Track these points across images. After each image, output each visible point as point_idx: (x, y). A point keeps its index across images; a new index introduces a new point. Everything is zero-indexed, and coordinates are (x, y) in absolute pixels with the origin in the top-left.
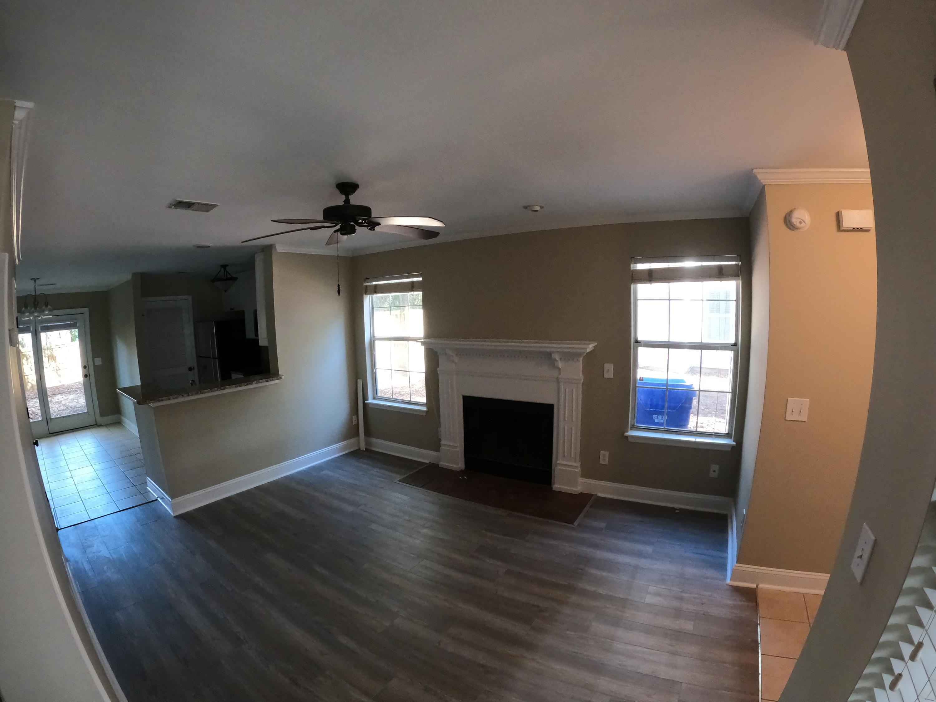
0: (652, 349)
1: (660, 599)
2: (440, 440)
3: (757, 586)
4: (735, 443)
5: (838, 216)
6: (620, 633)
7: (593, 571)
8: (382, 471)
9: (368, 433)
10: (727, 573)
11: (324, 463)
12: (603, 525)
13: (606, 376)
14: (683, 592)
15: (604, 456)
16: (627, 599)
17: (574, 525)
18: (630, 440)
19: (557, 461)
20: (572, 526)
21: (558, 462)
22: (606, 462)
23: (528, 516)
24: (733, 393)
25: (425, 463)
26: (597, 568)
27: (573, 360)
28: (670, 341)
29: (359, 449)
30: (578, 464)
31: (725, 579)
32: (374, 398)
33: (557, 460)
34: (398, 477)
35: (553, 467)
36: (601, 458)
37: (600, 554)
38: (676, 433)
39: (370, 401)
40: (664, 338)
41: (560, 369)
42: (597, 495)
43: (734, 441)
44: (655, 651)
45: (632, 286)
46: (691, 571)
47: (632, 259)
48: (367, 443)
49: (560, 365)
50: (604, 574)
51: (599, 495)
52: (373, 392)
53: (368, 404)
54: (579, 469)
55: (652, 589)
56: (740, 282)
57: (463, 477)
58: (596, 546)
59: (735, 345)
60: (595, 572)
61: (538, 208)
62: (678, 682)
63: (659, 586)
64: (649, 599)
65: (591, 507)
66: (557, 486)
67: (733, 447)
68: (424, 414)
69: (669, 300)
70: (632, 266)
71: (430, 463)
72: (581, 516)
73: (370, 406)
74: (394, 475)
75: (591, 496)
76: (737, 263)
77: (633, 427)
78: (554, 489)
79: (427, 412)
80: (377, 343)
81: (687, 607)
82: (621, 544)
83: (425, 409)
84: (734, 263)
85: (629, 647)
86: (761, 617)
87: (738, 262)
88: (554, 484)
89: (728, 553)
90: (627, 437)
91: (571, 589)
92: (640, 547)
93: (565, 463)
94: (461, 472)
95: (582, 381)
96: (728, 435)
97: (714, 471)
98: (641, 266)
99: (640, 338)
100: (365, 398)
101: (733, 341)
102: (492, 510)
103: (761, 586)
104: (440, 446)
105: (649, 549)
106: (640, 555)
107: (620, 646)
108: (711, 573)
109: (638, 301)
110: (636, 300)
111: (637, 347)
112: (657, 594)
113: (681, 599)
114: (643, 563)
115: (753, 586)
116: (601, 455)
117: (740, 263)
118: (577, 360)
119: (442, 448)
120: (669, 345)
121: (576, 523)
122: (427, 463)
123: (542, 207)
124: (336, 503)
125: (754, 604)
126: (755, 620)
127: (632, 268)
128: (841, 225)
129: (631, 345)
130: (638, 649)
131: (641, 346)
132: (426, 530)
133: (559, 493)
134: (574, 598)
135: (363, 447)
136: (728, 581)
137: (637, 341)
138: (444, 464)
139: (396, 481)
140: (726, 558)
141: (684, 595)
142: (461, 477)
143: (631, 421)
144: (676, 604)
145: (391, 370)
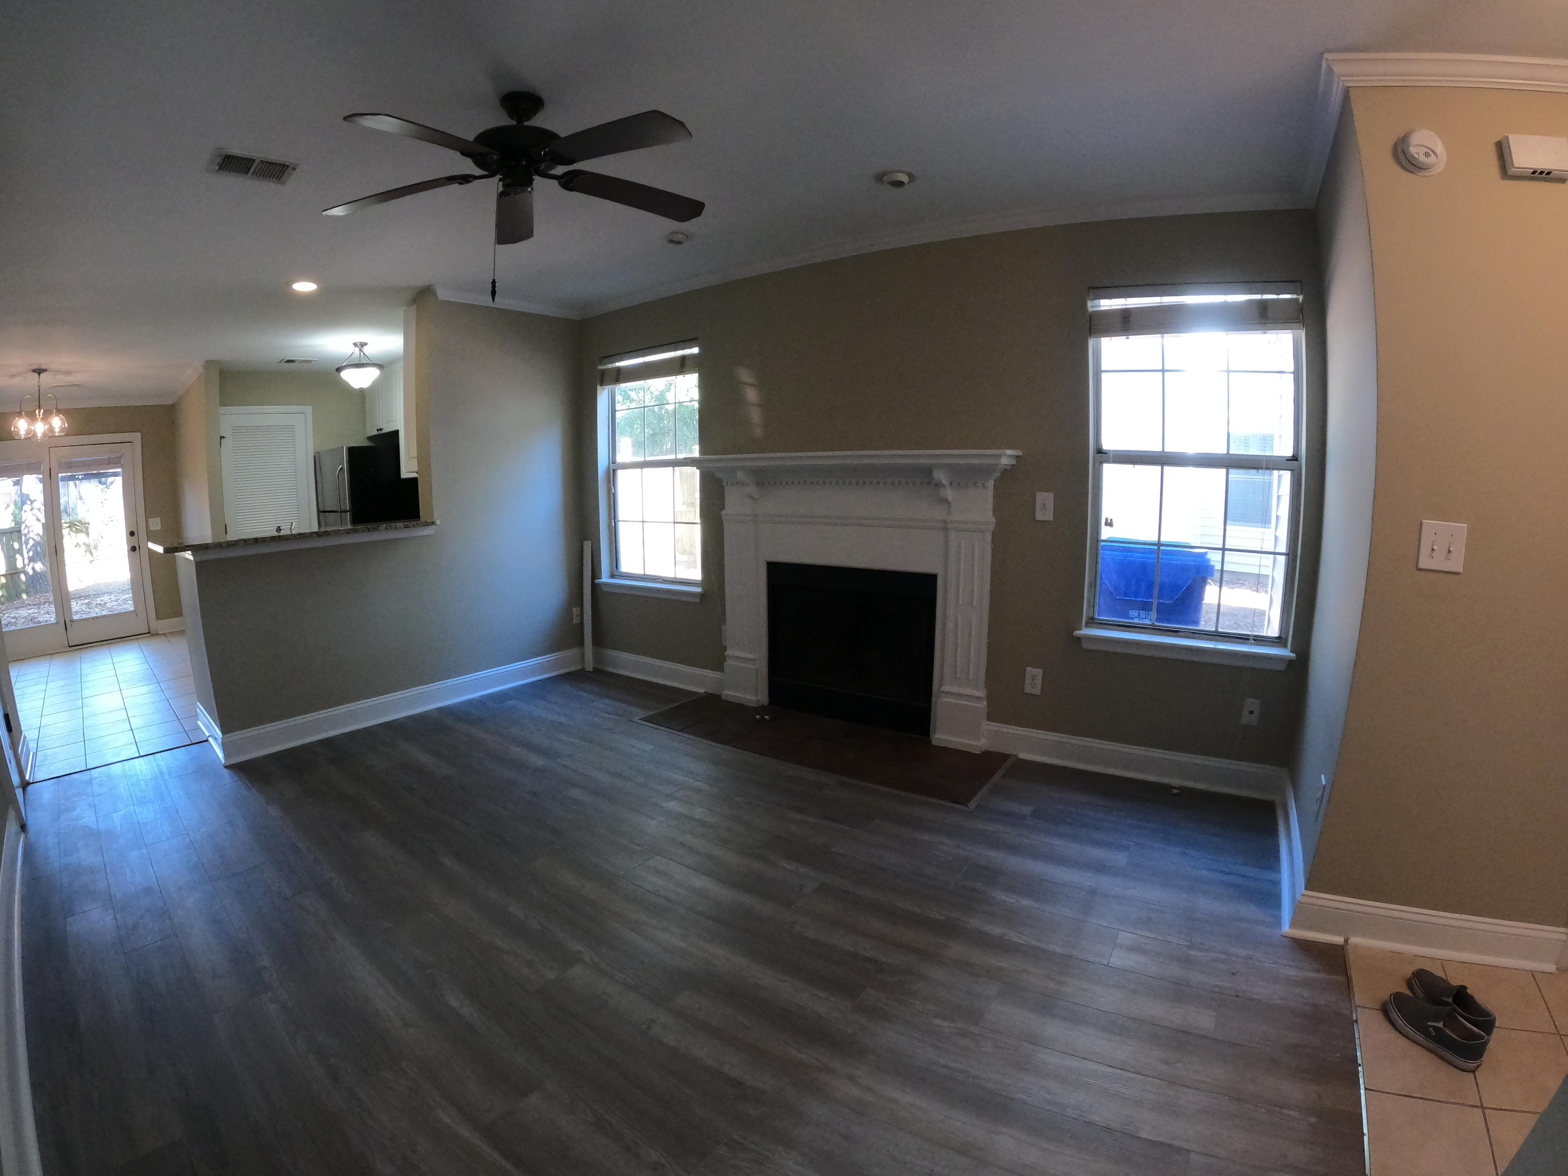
0: (1130, 467)
1: (1141, 959)
2: (725, 648)
3: (1346, 941)
4: (1294, 655)
5: (1502, 151)
6: (1052, 1029)
7: (1000, 896)
8: (617, 704)
9: (598, 641)
10: (1281, 912)
11: (513, 689)
12: (1026, 810)
13: (1039, 516)
14: (1192, 946)
15: (1034, 677)
16: (1070, 957)
17: (969, 808)
18: (1085, 645)
19: (941, 687)
20: (965, 808)
21: (943, 688)
22: (1037, 691)
23: (881, 788)
24: (1291, 555)
25: (694, 693)
26: (1009, 889)
27: (975, 484)
28: (1166, 450)
29: (583, 669)
30: (982, 693)
31: (1278, 923)
32: (612, 576)
33: (941, 685)
34: (639, 714)
35: (934, 699)
36: (1028, 681)
37: (1015, 863)
38: (1175, 632)
39: (605, 578)
40: (1152, 445)
41: (949, 503)
42: (1017, 756)
43: (1291, 652)
44: (1128, 1074)
45: (1091, 342)
46: (1207, 905)
47: (1090, 290)
48: (598, 658)
49: (949, 493)
50: (1026, 902)
51: (1023, 756)
52: (611, 564)
53: (599, 585)
54: (985, 703)
55: (1125, 937)
56: (1302, 334)
57: (762, 717)
58: (1012, 848)
59: (1295, 458)
60: (1004, 898)
61: (904, 178)
62: (1179, 1150)
63: (1139, 932)
64: (1118, 959)
65: (1004, 776)
66: (942, 736)
67: (1290, 662)
68: (698, 600)
69: (1163, 371)
70: (1090, 304)
71: (706, 692)
72: (985, 789)
73: (604, 589)
74: (634, 710)
75: (1005, 757)
76: (1295, 296)
77: (1092, 622)
78: (934, 742)
79: (703, 596)
80: (620, 474)
81: (1197, 977)
82: (1060, 845)
83: (699, 590)
84: (1288, 296)
85: (1073, 1063)
86: (1358, 1006)
87: (1298, 295)
88: (934, 733)
89: (1280, 872)
90: (1079, 639)
91: (952, 930)
92: (1098, 853)
93: (954, 689)
94: (761, 709)
95: (992, 527)
96: (1279, 641)
97: (1251, 712)
98: (1107, 304)
99: (1107, 445)
100: (595, 574)
101: (1289, 453)
102: (809, 775)
103: (1354, 940)
104: (724, 659)
105: (1120, 859)
106: (1100, 868)
107: (1053, 1059)
108: (1248, 910)
109: (1103, 374)
110: (1098, 372)
111: (1101, 463)
112: (1134, 949)
113: (1187, 962)
114: (1106, 883)
115: (1338, 940)
116: (1028, 676)
117: (1301, 298)
118: (983, 484)
119: (729, 663)
120: (1162, 459)
121: (972, 804)
122: (702, 693)
123: (911, 177)
124: (517, 751)
125: (1342, 978)
126: (1345, 1012)
127: (1090, 310)
128: (1507, 164)
129: (1088, 456)
130: (1091, 1066)
131: (1108, 462)
132: (673, 803)
133: (944, 750)
134: (956, 949)
135: (589, 667)
136: (1286, 929)
137: (1100, 451)
138: (731, 694)
139: (636, 719)
140: (1277, 883)
141: (1193, 953)
142: (758, 717)
143: (1087, 612)
144: (1175, 971)
145: (643, 522)
